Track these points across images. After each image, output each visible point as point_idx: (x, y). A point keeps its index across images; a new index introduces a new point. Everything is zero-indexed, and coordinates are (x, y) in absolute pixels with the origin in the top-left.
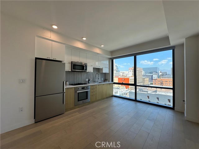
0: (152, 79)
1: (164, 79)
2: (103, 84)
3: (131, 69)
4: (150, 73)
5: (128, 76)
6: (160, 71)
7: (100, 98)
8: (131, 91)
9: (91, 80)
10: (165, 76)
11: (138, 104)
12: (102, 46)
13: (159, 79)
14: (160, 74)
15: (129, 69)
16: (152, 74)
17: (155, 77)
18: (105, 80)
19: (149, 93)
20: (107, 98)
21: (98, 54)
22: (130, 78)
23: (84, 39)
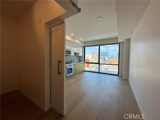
0: (105, 60)
1: (112, 60)
2: (80, 63)
3: (91, 53)
4: (104, 56)
5: (88, 58)
6: (110, 55)
7: (78, 72)
8: (90, 69)
9: (72, 60)
10: (113, 58)
11: (101, 74)
12: (81, 39)
13: (109, 60)
14: (110, 56)
15: (89, 53)
16: (105, 57)
17: (107, 58)
18: (80, 61)
19: (102, 70)
20: (82, 72)
21: (77, 43)
22: (90, 59)
23: (72, 34)
